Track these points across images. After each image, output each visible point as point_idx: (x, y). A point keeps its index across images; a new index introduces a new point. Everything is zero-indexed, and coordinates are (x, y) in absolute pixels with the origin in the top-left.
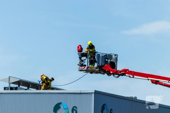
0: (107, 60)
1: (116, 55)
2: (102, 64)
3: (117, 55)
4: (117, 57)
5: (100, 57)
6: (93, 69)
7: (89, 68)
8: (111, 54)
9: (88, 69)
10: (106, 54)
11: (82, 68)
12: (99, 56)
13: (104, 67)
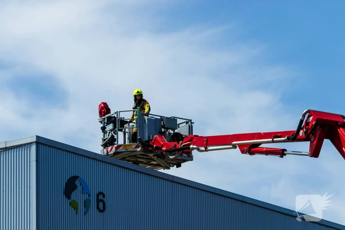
0: (163, 130)
1: (190, 122)
2: (149, 137)
3: (191, 120)
4: (192, 126)
5: (145, 122)
6: (131, 150)
7: (121, 148)
8: (175, 117)
9: (119, 150)
10: (161, 117)
11: (107, 151)
12: (143, 121)
13: (153, 141)
